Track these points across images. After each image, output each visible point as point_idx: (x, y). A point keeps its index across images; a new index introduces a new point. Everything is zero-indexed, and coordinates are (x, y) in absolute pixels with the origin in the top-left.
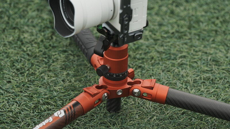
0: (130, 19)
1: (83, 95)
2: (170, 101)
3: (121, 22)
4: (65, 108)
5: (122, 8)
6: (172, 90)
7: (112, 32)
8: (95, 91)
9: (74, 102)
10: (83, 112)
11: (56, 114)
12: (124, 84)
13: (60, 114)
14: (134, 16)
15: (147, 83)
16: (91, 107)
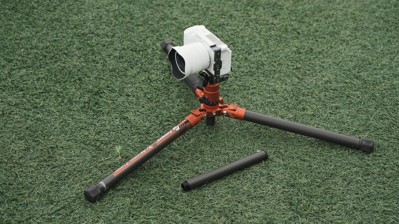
0: (220, 67)
1: (191, 115)
2: (246, 118)
3: (215, 69)
4: (180, 125)
5: (215, 60)
6: (247, 111)
7: (209, 75)
8: (199, 113)
9: (185, 120)
10: (191, 127)
11: (174, 129)
12: (217, 108)
13: (177, 128)
14: (223, 65)
15: (231, 107)
16: (196, 123)
